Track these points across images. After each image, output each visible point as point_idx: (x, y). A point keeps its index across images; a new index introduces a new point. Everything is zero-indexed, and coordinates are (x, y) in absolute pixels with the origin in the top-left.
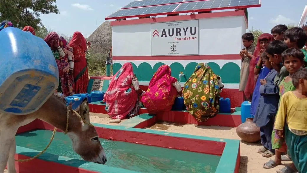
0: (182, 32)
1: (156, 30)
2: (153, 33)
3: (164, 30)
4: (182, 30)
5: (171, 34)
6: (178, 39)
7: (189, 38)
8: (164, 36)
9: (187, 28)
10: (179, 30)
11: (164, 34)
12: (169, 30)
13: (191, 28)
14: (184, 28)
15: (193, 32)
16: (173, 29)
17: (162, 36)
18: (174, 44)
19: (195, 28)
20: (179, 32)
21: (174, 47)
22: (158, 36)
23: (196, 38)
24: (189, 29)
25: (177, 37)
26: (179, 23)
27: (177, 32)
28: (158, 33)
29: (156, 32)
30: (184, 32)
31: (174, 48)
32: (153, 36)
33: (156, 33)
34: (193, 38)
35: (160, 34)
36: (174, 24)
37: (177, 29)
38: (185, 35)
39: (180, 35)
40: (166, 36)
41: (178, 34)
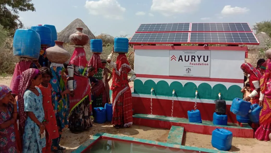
0: (197, 59)
1: (173, 56)
2: (171, 58)
3: (181, 56)
4: (196, 57)
5: (187, 59)
6: (192, 64)
7: (202, 64)
8: (181, 61)
9: (201, 56)
10: (193, 57)
11: (181, 59)
12: (185, 56)
13: (204, 56)
14: (198, 56)
15: (206, 60)
16: (189, 56)
17: (179, 61)
18: (189, 68)
19: (208, 57)
20: (194, 59)
21: (189, 70)
22: (176, 60)
23: (208, 64)
24: (202, 58)
25: (192, 63)
26: (194, 52)
27: (192, 59)
28: (176, 58)
29: (173, 57)
30: (198, 59)
31: (189, 71)
32: (171, 60)
33: (173, 58)
34: (205, 64)
35: (177, 59)
36: (190, 52)
37: (192, 56)
38: (199, 61)
39: (195, 61)
40: (182, 61)
41: (193, 60)
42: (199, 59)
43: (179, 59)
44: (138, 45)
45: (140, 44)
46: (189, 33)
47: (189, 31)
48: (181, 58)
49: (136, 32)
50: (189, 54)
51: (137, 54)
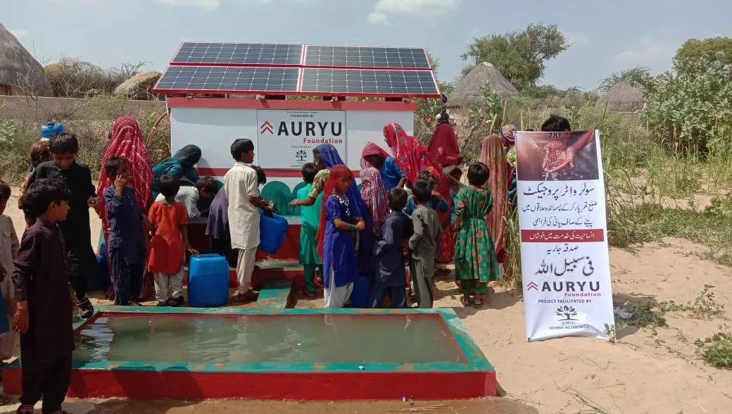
0: (317, 129)
1: (267, 122)
2: (262, 127)
3: (283, 123)
4: (317, 126)
5: (297, 131)
6: (309, 141)
8: (283, 134)
9: (326, 124)
10: (310, 126)
11: (283, 131)
12: (293, 124)
13: (333, 124)
14: (320, 124)
15: (336, 131)
16: (300, 124)
17: (279, 134)
18: (303, 149)
19: (340, 124)
20: (312, 129)
21: (302, 155)
22: (272, 133)
23: (341, 141)
24: (329, 128)
25: (308, 138)
26: (312, 114)
27: (308, 129)
28: (272, 128)
29: (267, 125)
30: (321, 130)
31: (302, 157)
32: (262, 133)
33: (267, 128)
34: (336, 141)
35: (276, 131)
36: (303, 114)
37: (308, 123)
38: (323, 134)
39: (314, 134)
40: (287, 134)
41: (310, 132)
42: (323, 130)
43: (280, 131)
44: (178, 96)
45: (183, 94)
46: (300, 69)
47: (301, 64)
48: (283, 128)
49: (171, 64)
50: (300, 119)
51: (178, 120)
